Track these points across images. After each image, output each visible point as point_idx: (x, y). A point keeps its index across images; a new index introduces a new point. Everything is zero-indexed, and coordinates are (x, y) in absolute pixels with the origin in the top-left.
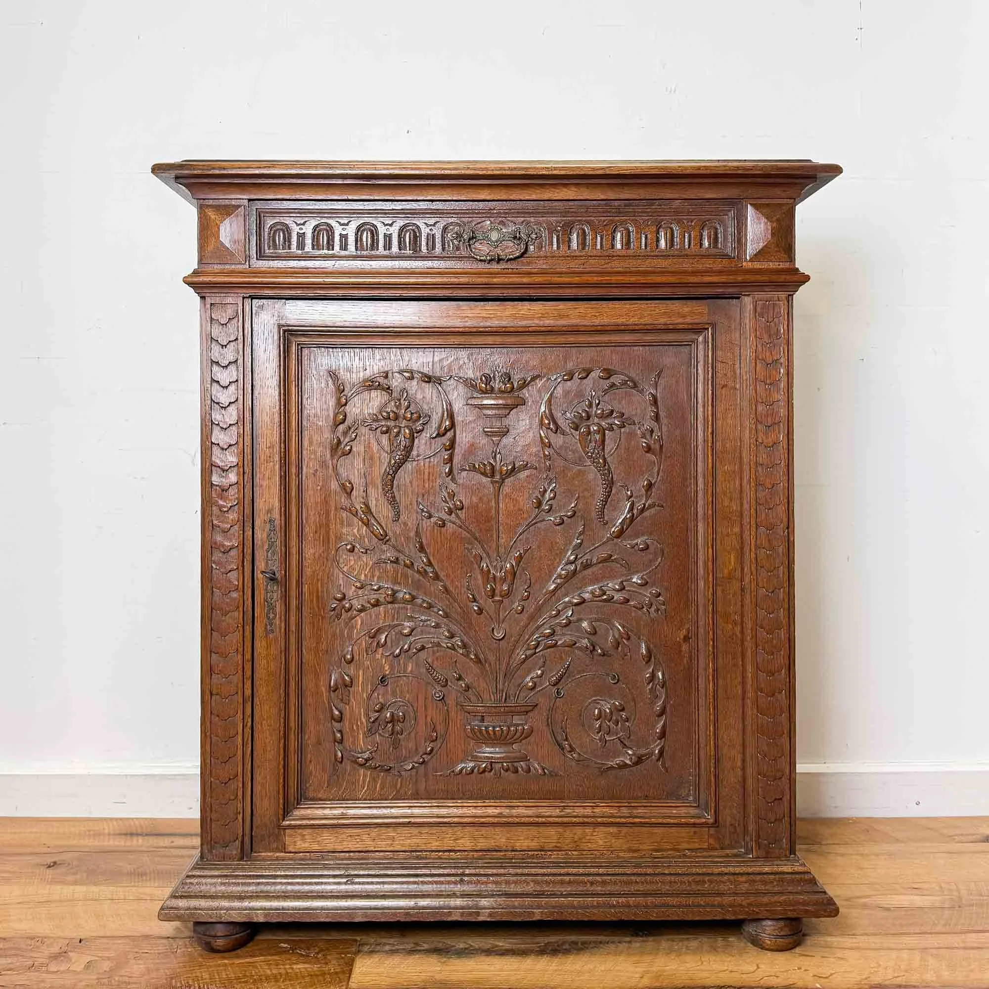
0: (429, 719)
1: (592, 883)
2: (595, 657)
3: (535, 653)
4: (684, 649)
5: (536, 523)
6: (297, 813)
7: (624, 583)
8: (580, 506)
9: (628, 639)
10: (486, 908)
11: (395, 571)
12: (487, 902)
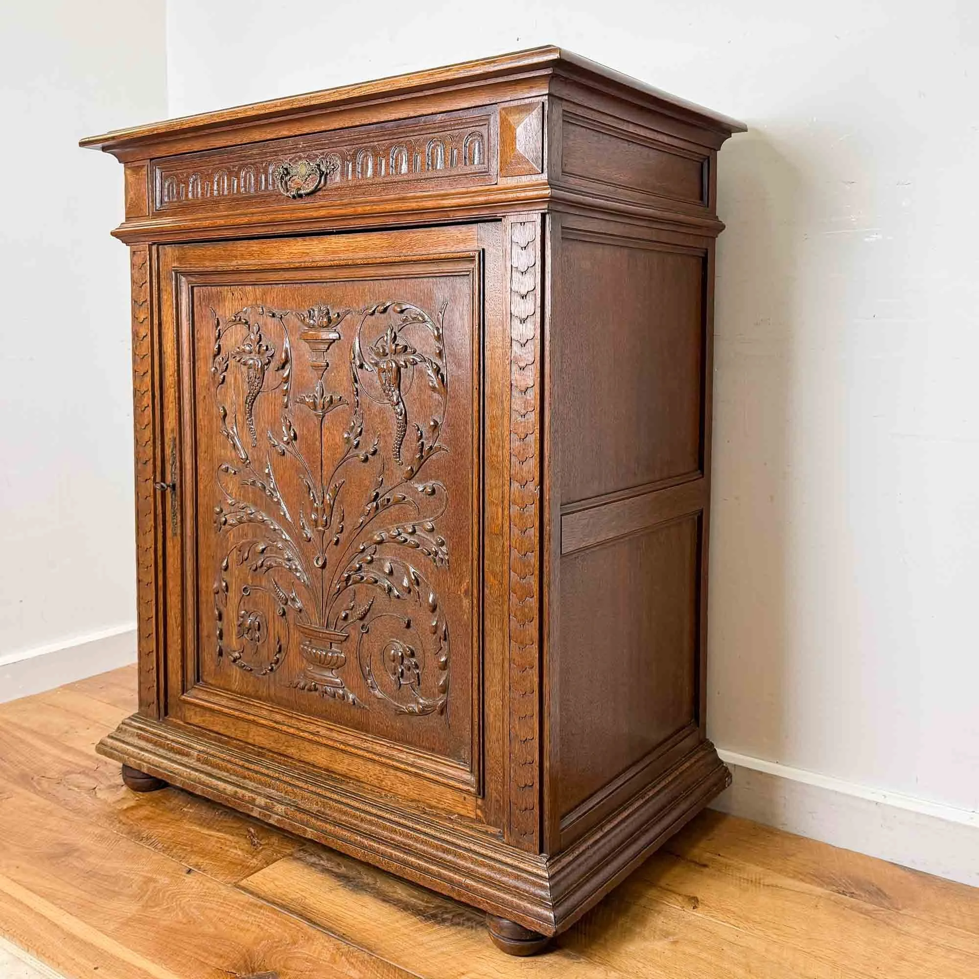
0: (276, 632)
1: (362, 820)
2: (393, 599)
3: (347, 587)
4: (464, 605)
5: (348, 458)
6: (193, 692)
7: (416, 527)
8: (382, 444)
9: (418, 584)
10: (277, 814)
11: (254, 493)
12: (280, 808)
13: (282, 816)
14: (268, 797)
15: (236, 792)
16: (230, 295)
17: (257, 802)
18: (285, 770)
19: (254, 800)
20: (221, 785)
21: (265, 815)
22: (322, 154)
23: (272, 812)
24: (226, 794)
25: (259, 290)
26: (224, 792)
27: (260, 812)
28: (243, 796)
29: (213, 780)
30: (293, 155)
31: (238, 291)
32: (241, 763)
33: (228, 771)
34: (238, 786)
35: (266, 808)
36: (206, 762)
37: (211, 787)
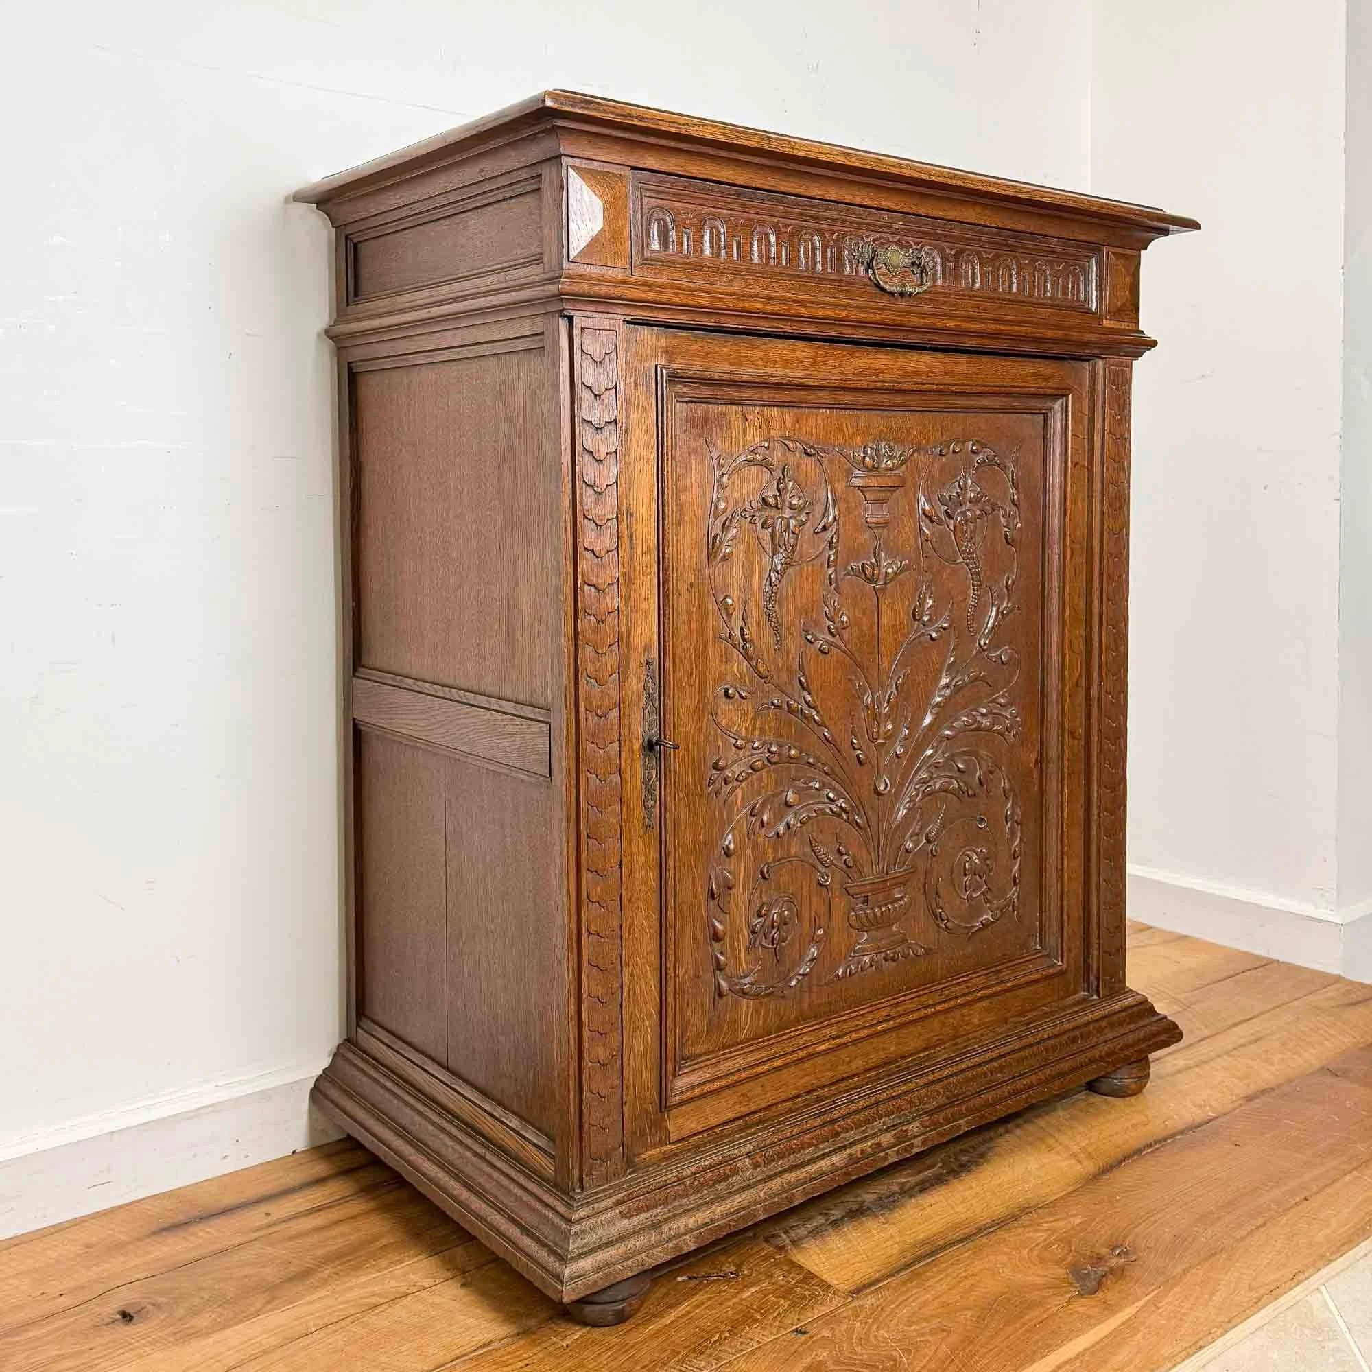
0: (813, 914)
2: (965, 799)
3: (914, 805)
5: (915, 639)
8: (954, 614)
10: (915, 1137)
11: (778, 719)
12: (914, 1127)
13: (923, 1134)
14: (888, 1129)
15: (850, 1155)
16: (740, 421)
17: (884, 1145)
18: (871, 1088)
19: (879, 1144)
20: (824, 1164)
21: (905, 1149)
22: (917, 244)
23: (909, 1140)
24: (838, 1169)
25: (789, 415)
26: (834, 1169)
27: (897, 1152)
28: (862, 1151)
29: (808, 1168)
30: (878, 235)
31: (753, 413)
32: (818, 1122)
33: (810, 1145)
34: (844, 1148)
35: (900, 1139)
36: (769, 1161)
37: (812, 1179)
